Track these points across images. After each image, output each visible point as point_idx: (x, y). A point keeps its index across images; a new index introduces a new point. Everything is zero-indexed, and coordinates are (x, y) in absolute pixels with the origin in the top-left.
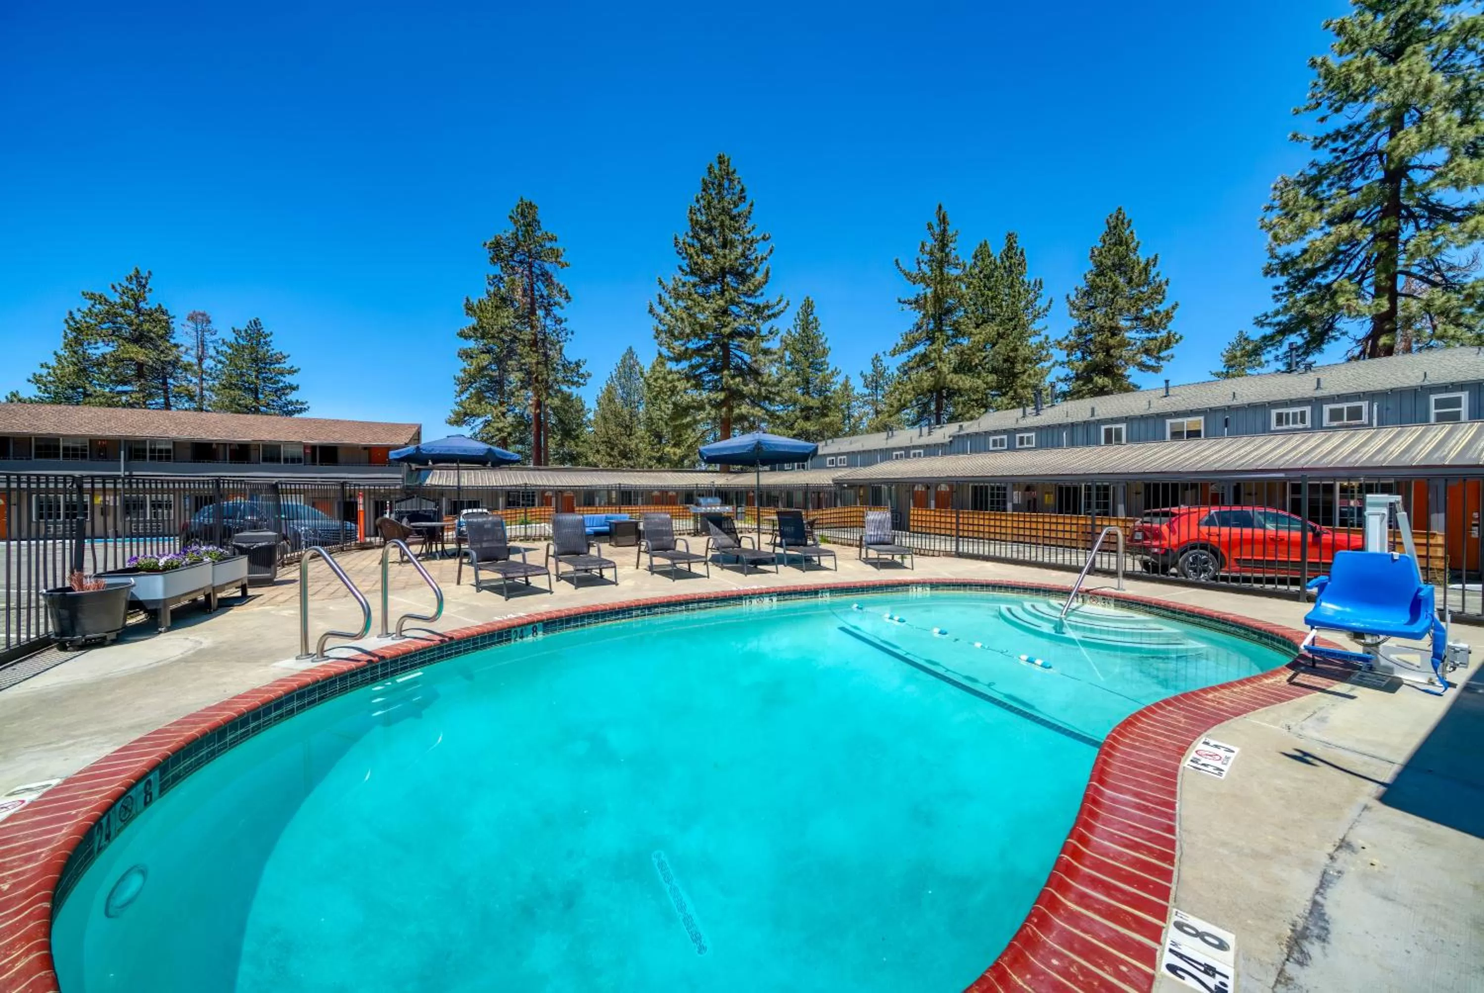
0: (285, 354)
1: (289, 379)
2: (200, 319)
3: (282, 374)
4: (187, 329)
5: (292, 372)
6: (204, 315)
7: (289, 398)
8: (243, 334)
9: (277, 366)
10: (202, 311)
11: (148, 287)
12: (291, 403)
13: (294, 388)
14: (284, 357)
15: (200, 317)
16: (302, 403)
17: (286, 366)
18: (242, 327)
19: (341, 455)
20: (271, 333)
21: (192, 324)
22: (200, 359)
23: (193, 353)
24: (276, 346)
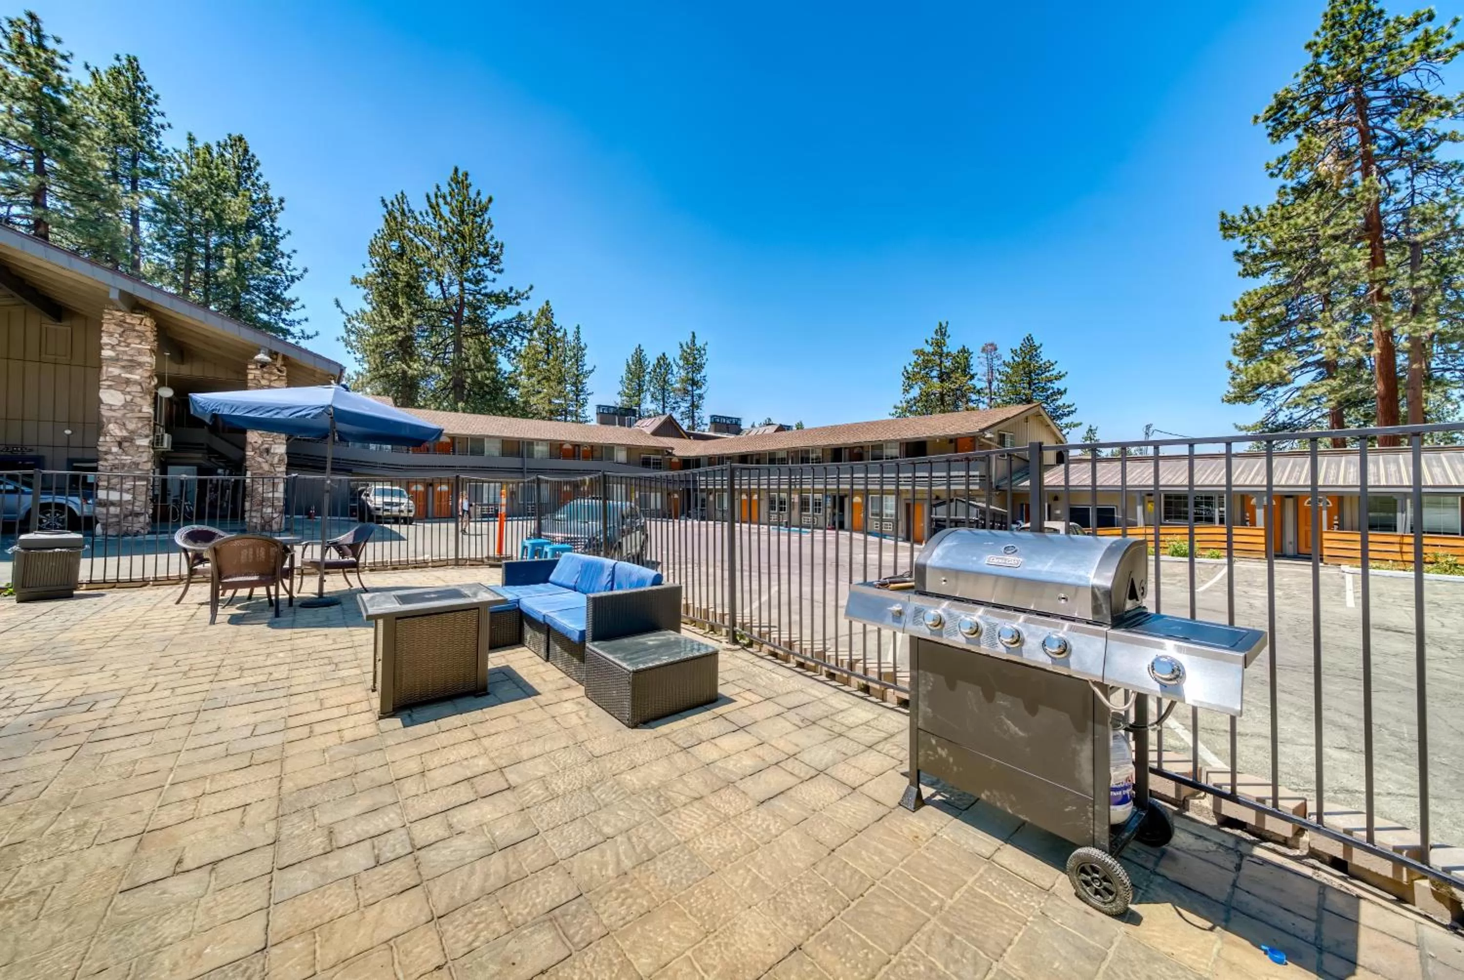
0: (1053, 361)
1: (1057, 385)
2: (990, 349)
3: (1051, 381)
4: (982, 360)
5: (1059, 377)
6: (992, 345)
7: (1060, 403)
8: (1019, 352)
9: (1048, 374)
12: (1058, 407)
13: (1060, 393)
14: (1052, 364)
15: (990, 347)
16: (1069, 406)
17: (1055, 373)
18: (1017, 347)
20: (1042, 344)
21: (984, 355)
22: (990, 383)
23: (985, 379)
24: (1045, 356)
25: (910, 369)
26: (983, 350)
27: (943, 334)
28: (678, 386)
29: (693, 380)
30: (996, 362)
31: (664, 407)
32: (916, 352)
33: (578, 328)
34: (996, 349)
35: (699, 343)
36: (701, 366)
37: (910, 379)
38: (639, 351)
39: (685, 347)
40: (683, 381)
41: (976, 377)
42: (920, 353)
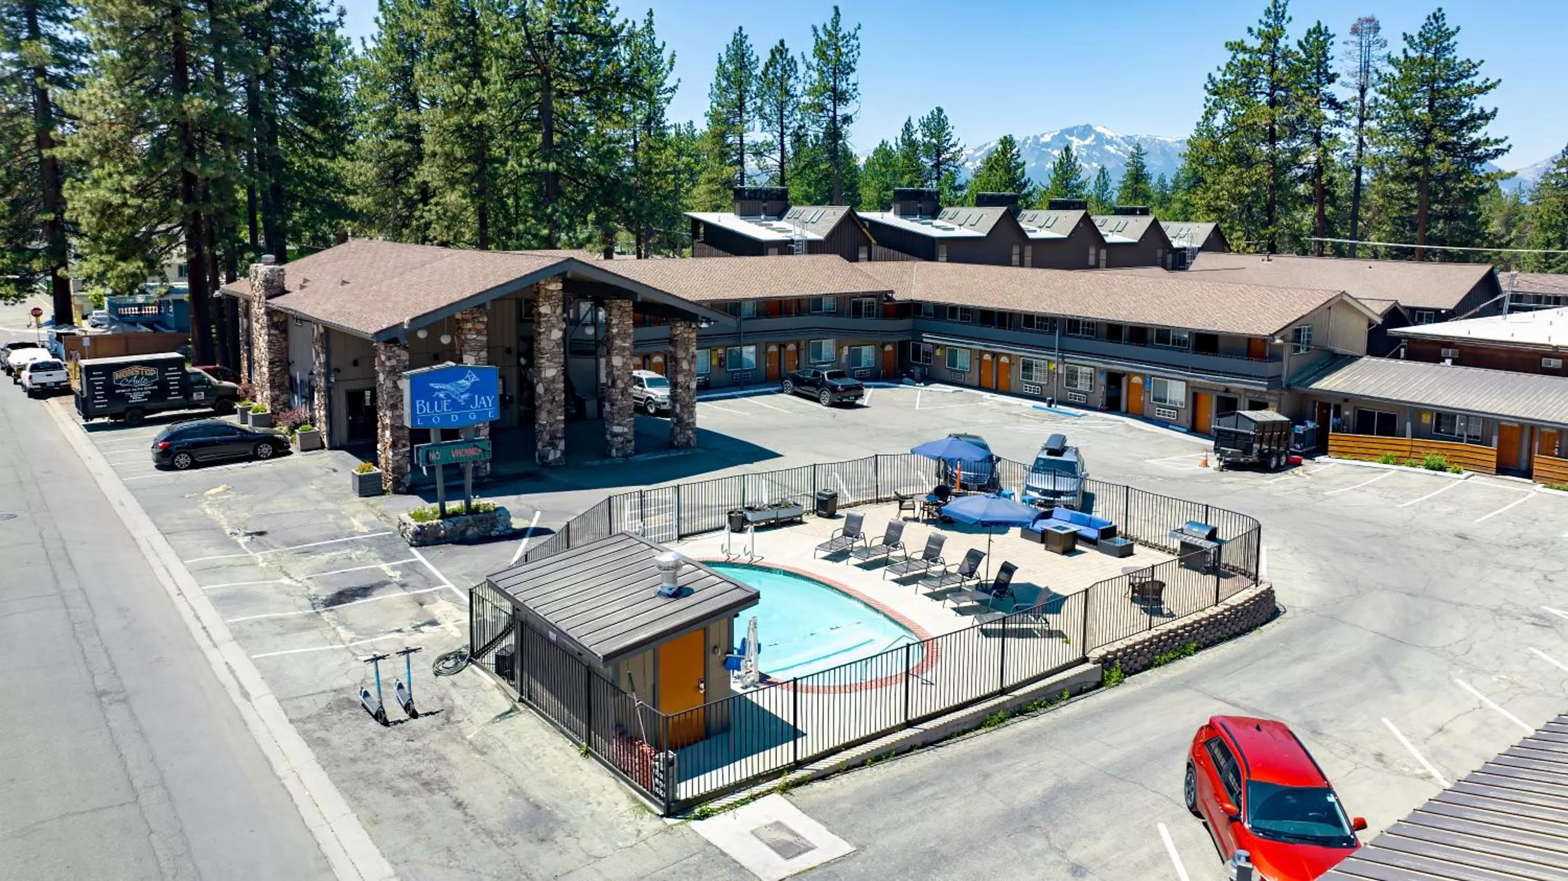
0: (1475, 61)
2: (1367, 29)
3: (1470, 95)
5: (1483, 89)
6: (1370, 20)
7: (1482, 134)
8: (1417, 40)
9: (1467, 81)
10: (1368, 15)
11: (1287, 16)
12: (1480, 143)
13: (1485, 117)
14: (1474, 66)
15: (1366, 25)
16: (1497, 142)
17: (1478, 81)
18: (1414, 32)
19: (1221, 343)
20: (1458, 29)
21: (1356, 38)
22: (1363, 91)
23: (1353, 81)
24: (1462, 52)
25: (1218, 76)
26: (1355, 31)
27: (1279, 17)
28: (806, 100)
29: (834, 89)
30: (1376, 52)
31: (782, 135)
32: (1230, 46)
33: (651, 13)
34: (1377, 29)
35: (846, 27)
36: (850, 69)
37: (1218, 91)
38: (740, 40)
39: (821, 33)
40: (813, 91)
41: (1338, 80)
42: (1238, 47)
